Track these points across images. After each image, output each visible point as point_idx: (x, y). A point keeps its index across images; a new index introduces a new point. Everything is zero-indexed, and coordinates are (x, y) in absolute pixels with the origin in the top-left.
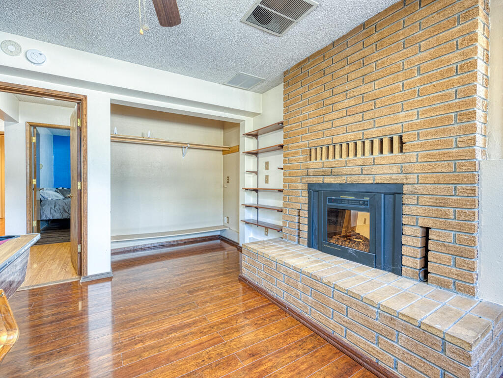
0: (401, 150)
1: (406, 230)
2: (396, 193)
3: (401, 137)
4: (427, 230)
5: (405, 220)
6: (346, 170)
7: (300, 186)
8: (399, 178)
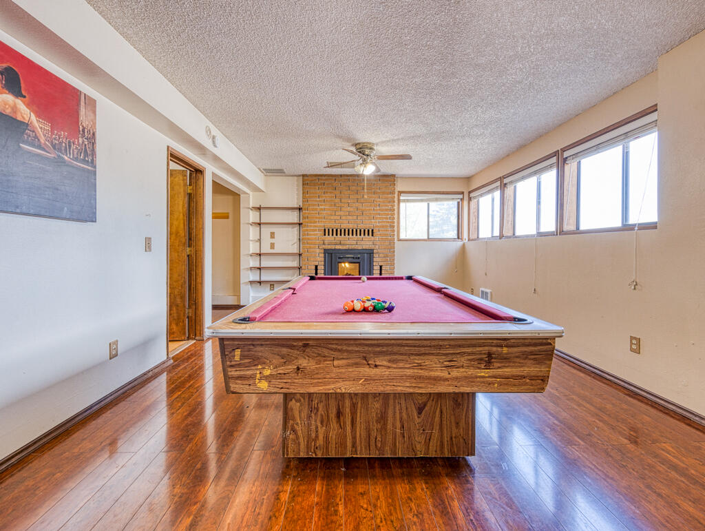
0: (372, 235)
1: (375, 268)
2: (370, 253)
3: (372, 230)
4: (381, 267)
5: (374, 264)
6: (348, 242)
7: (318, 251)
8: (372, 247)
